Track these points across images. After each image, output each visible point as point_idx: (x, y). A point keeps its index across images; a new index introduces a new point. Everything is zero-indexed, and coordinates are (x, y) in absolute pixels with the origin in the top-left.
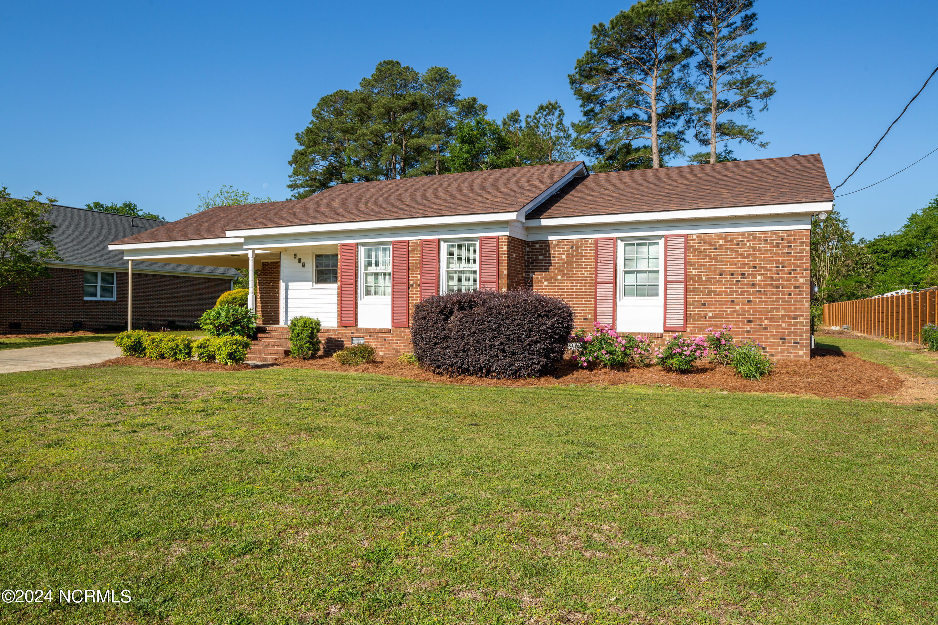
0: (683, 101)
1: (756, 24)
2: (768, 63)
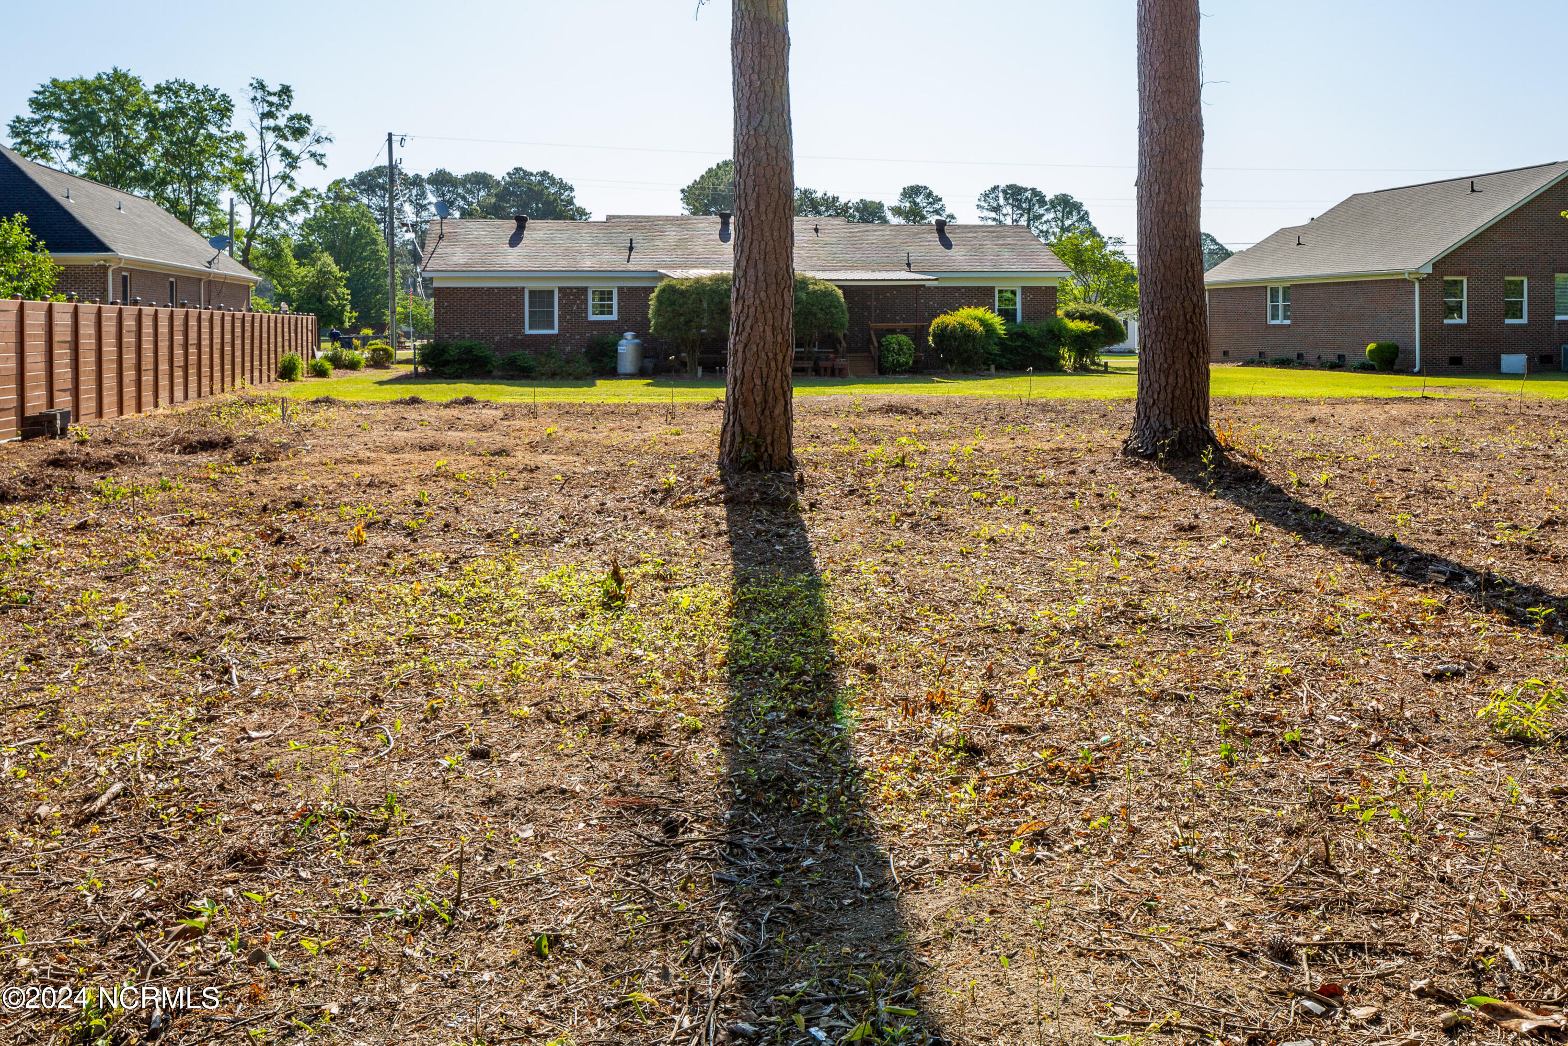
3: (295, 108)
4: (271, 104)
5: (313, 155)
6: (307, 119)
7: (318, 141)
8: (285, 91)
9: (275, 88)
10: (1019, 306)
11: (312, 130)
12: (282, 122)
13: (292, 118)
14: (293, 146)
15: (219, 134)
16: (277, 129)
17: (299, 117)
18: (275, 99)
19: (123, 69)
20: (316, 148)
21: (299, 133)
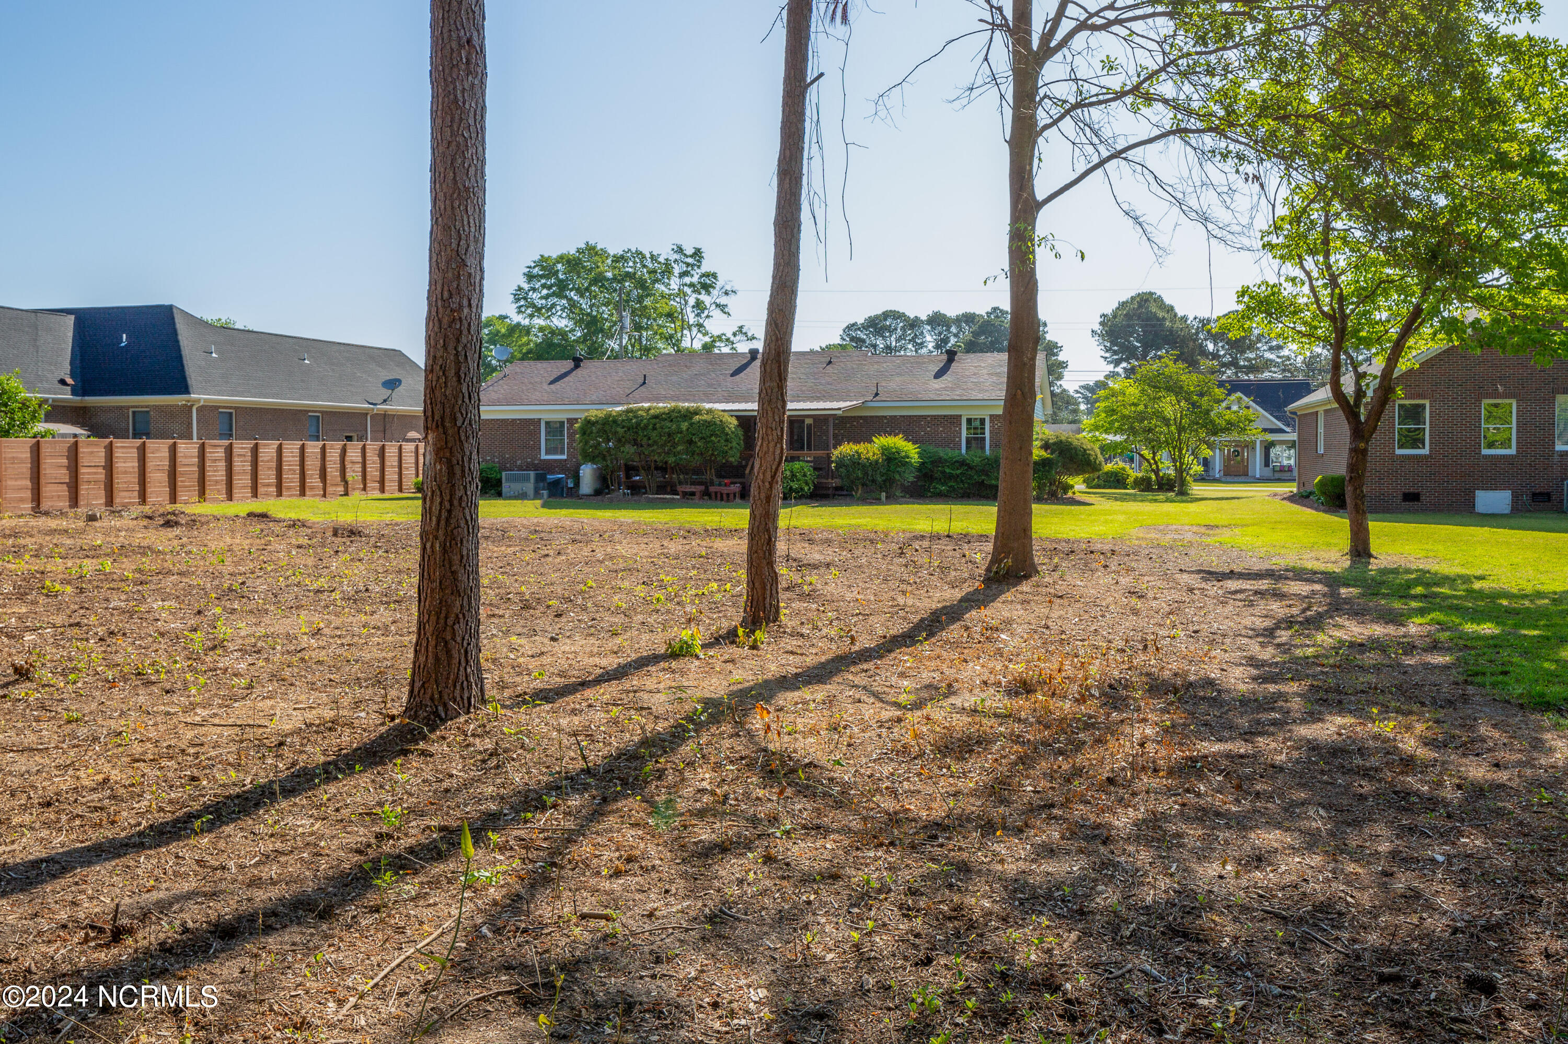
3: (706, 267)
4: (688, 265)
5: (718, 306)
6: (714, 276)
7: (726, 293)
8: (698, 254)
9: (690, 251)
10: (987, 435)
11: (719, 284)
12: (695, 279)
13: (703, 275)
14: (703, 297)
15: (667, 291)
16: (692, 285)
17: (706, 275)
18: (690, 260)
19: (592, 242)
20: (723, 300)
21: (707, 288)
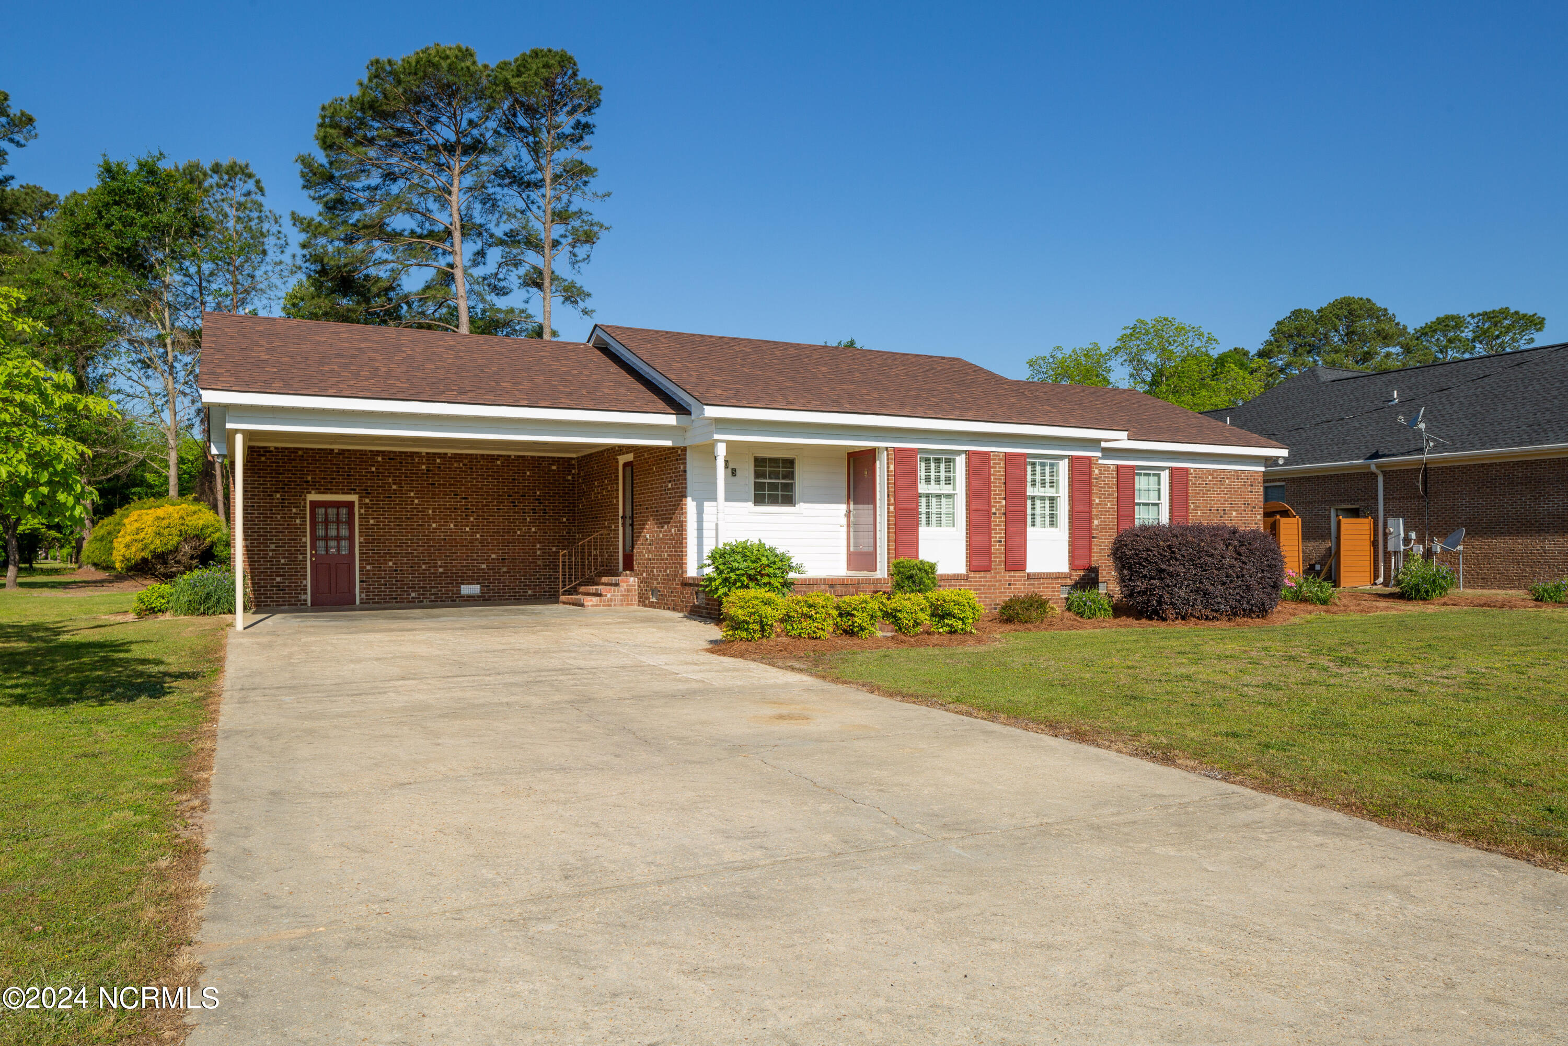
0: (482, 221)
1: (588, 140)
2: (607, 198)
